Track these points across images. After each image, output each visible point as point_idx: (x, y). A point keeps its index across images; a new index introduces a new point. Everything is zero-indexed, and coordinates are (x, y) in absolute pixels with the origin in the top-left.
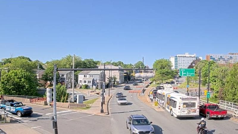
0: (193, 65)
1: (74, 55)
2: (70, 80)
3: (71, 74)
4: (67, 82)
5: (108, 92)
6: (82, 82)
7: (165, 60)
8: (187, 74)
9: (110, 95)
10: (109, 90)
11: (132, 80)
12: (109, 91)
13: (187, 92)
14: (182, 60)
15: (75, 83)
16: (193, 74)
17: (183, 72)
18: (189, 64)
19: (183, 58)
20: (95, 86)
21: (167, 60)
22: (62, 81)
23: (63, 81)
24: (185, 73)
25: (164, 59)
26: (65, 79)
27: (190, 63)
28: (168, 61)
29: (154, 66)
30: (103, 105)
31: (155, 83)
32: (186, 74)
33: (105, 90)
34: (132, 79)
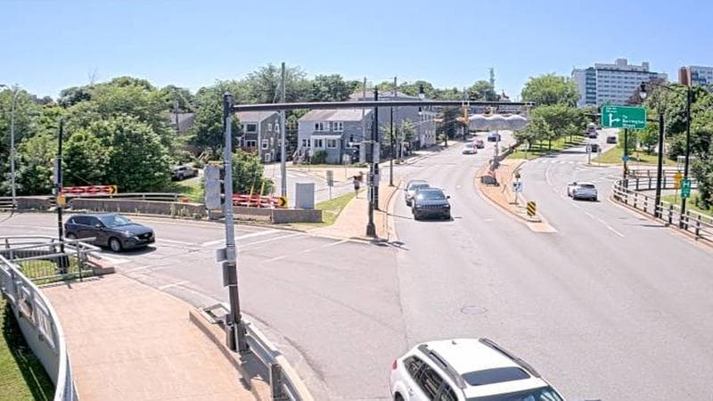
0: (643, 95)
1: (283, 64)
2: (272, 139)
3: (277, 121)
4: (265, 146)
5: (389, 173)
6: (309, 145)
7: (557, 78)
8: (624, 121)
9: (394, 183)
10: (391, 166)
11: (460, 135)
12: (391, 171)
13: (625, 177)
14: (607, 79)
15: (288, 149)
16: (642, 122)
17: (611, 115)
18: (630, 92)
19: (610, 74)
20: (348, 156)
21: (563, 78)
22: (249, 143)
23: (254, 143)
24: (618, 120)
25: (556, 75)
26: (259, 138)
27: (633, 90)
28: (565, 81)
29: (524, 94)
30: (375, 212)
31: (528, 145)
32: (621, 122)
33: (380, 166)
34: (458, 133)
